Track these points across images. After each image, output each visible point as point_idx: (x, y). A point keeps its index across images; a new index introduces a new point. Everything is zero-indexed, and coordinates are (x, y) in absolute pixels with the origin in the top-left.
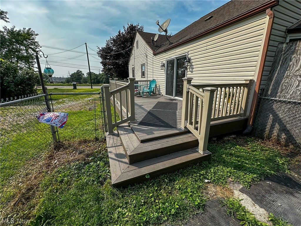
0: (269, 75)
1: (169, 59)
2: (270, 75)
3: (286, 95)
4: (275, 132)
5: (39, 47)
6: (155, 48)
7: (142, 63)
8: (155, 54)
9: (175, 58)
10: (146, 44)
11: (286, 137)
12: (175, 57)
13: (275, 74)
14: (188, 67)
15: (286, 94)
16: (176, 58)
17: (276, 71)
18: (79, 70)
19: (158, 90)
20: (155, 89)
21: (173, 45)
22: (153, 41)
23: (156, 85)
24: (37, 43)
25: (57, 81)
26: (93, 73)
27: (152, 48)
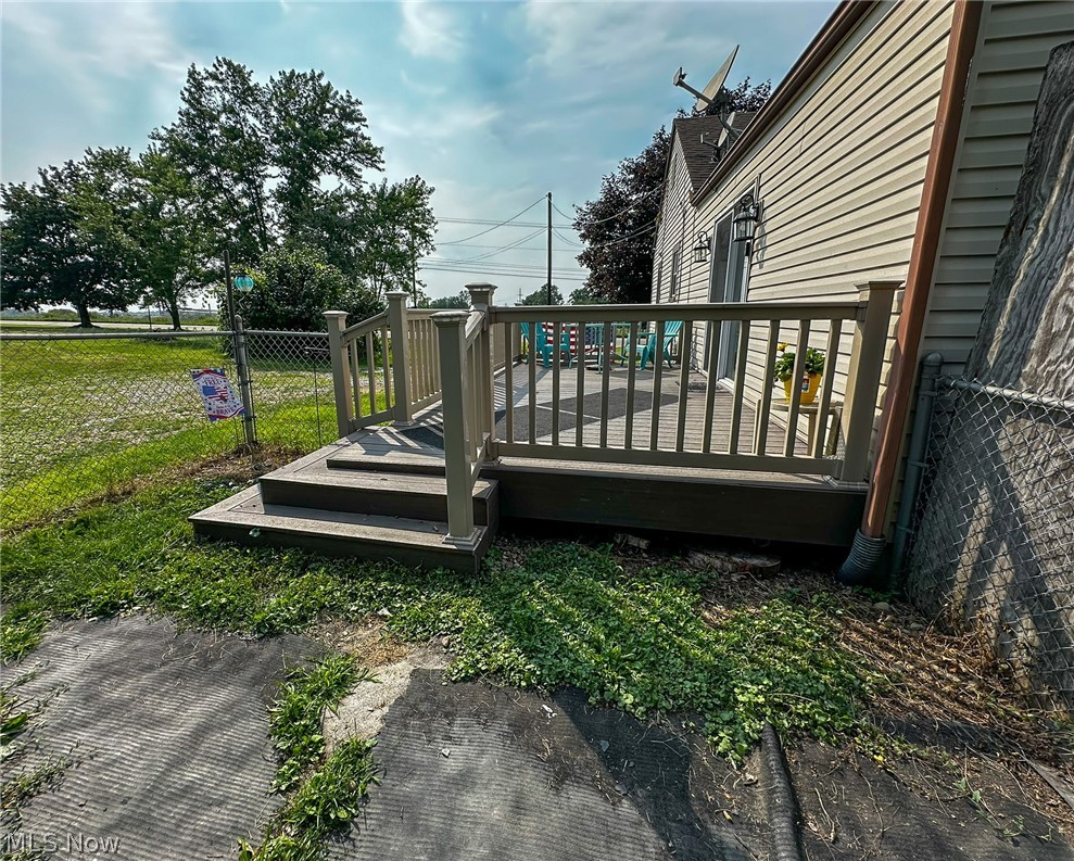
0: (1001, 247)
1: (721, 214)
2: (1006, 248)
3: (1064, 371)
4: (989, 595)
8: (697, 203)
9: (733, 210)
10: (686, 165)
11: (1037, 642)
12: (733, 204)
13: (1030, 240)
15: (1065, 366)
17: (1039, 220)
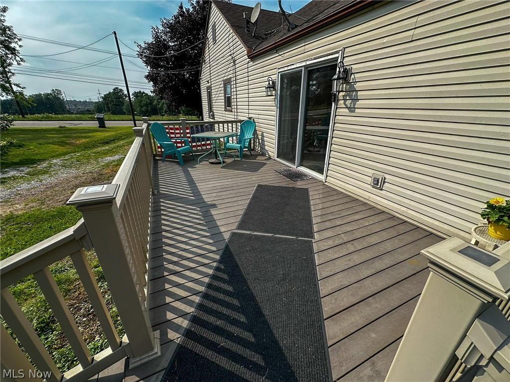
1: (286, 69)
5: (16, 40)
6: (252, 40)
7: (225, 78)
8: (253, 57)
9: (303, 68)
10: (231, 31)
12: (304, 64)
14: (342, 94)
16: (306, 67)
18: (117, 88)
19: (259, 143)
20: (254, 142)
21: (299, 29)
22: (248, 22)
23: (255, 130)
24: (9, 30)
25: (80, 108)
26: (144, 93)
27: (245, 42)
